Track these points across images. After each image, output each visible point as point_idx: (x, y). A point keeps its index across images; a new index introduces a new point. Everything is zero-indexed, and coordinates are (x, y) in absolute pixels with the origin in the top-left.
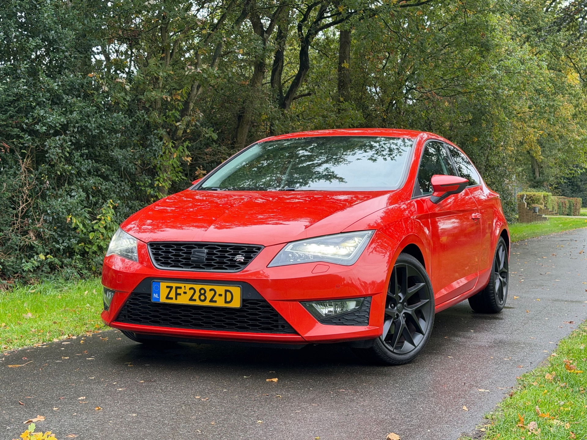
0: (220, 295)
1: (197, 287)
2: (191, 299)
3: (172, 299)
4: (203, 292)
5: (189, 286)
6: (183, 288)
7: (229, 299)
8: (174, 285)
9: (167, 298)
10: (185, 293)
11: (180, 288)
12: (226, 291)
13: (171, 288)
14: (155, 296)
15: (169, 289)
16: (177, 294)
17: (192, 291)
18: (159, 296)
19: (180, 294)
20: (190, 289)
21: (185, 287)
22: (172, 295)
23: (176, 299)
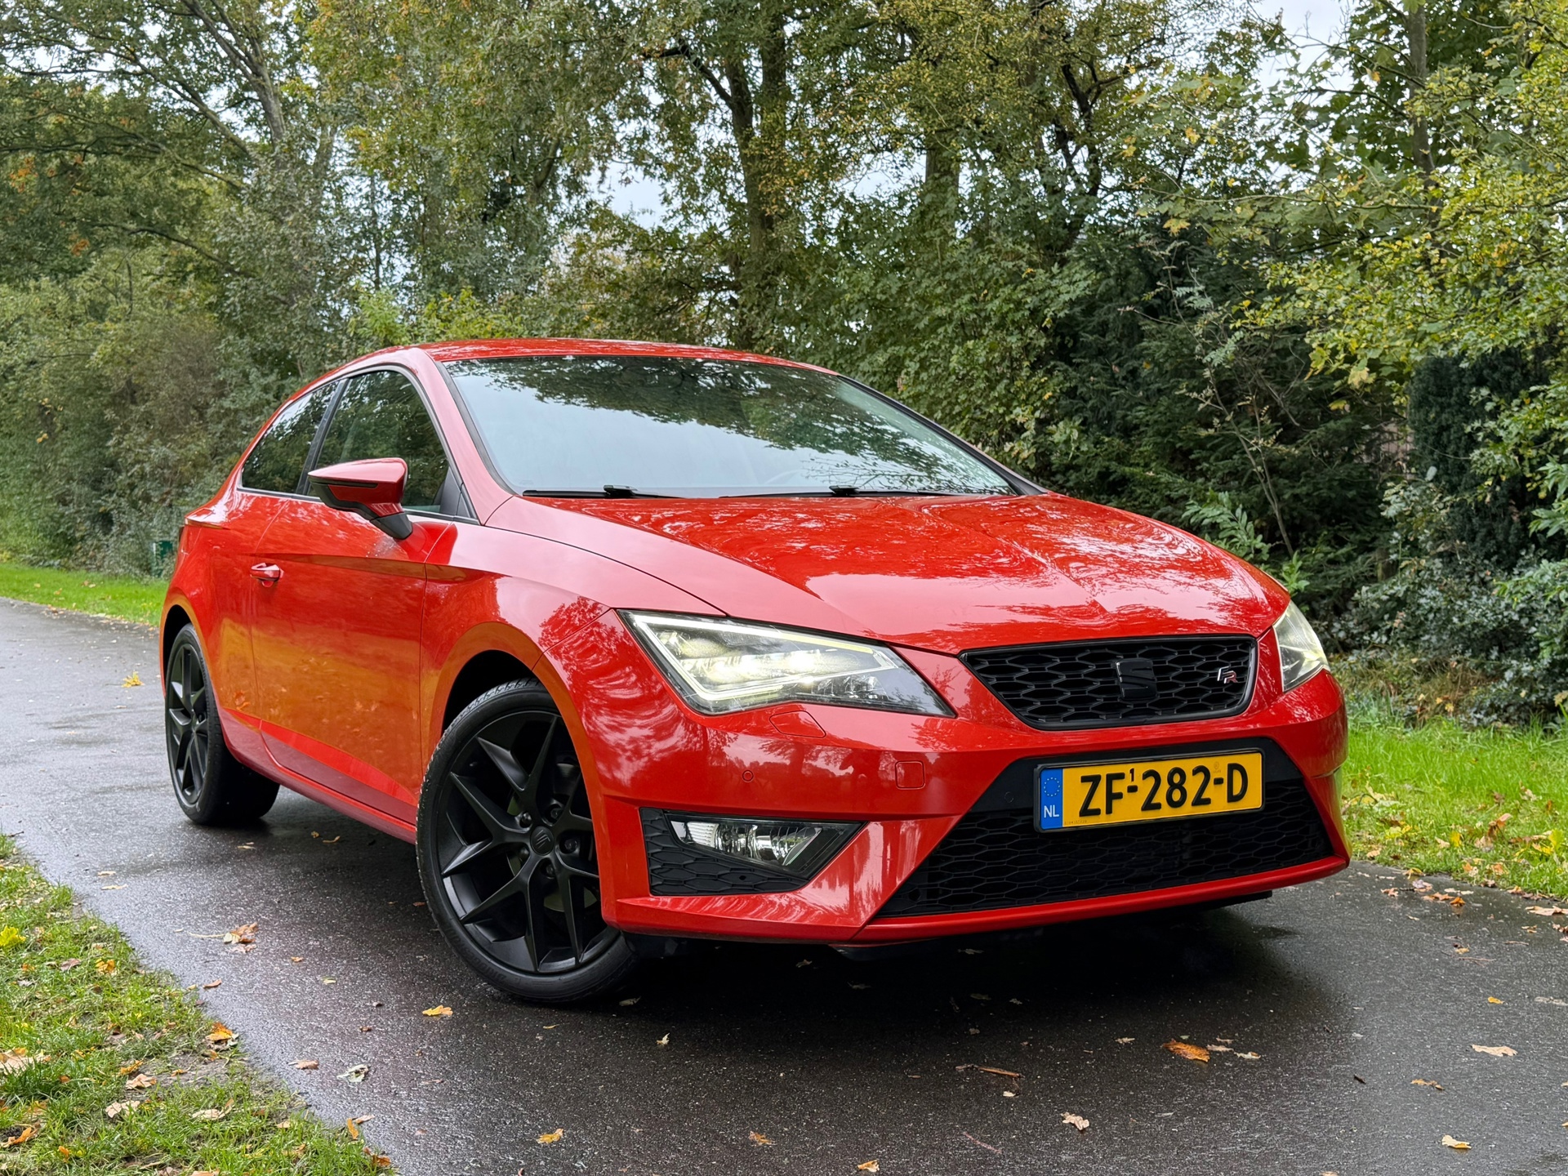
0: (1219, 781)
1: (1164, 768)
2: (1149, 805)
3: (1097, 812)
4: (1177, 779)
5: (1141, 768)
6: (1128, 775)
7: (1237, 791)
8: (1103, 771)
9: (1085, 812)
10: (1133, 789)
11: (1121, 776)
12: (1232, 767)
13: (1095, 780)
14: (1049, 812)
15: (1089, 785)
16: (1112, 797)
17: (1151, 781)
18: (1059, 810)
19: (1119, 796)
20: (1146, 776)
21: (1132, 771)
22: (1099, 801)
23: (1109, 811)
